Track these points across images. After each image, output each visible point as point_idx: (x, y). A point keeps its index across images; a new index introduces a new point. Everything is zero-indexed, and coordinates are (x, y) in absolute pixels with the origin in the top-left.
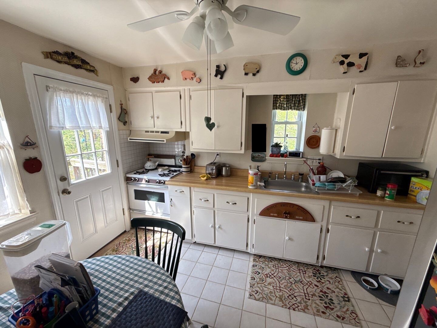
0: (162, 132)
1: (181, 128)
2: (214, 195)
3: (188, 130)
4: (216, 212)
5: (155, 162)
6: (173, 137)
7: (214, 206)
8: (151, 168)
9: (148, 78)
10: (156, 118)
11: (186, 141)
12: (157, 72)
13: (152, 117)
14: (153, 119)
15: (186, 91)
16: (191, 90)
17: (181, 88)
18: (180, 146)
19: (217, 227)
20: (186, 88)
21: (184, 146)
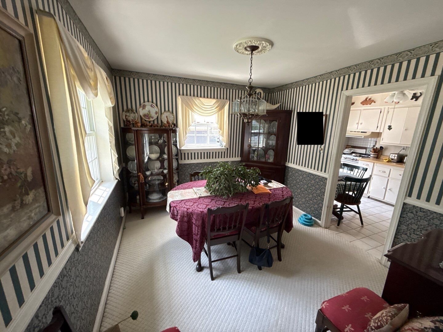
0: (362, 132)
1: (377, 130)
2: (390, 169)
3: (381, 131)
4: (390, 180)
5: (351, 150)
6: (369, 135)
7: (389, 176)
8: (348, 153)
9: (361, 103)
10: (359, 124)
11: (379, 138)
12: (368, 99)
13: (357, 124)
14: (357, 125)
15: (386, 109)
16: (390, 108)
17: (382, 107)
18: (372, 142)
19: (388, 189)
20: (386, 107)
21: (376, 142)
